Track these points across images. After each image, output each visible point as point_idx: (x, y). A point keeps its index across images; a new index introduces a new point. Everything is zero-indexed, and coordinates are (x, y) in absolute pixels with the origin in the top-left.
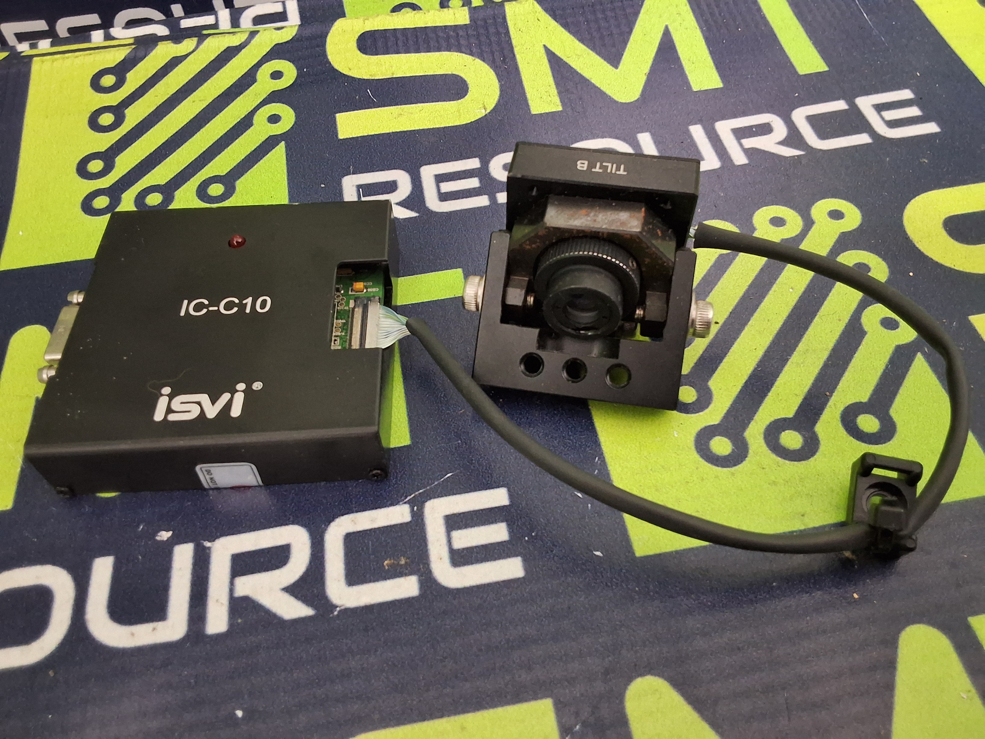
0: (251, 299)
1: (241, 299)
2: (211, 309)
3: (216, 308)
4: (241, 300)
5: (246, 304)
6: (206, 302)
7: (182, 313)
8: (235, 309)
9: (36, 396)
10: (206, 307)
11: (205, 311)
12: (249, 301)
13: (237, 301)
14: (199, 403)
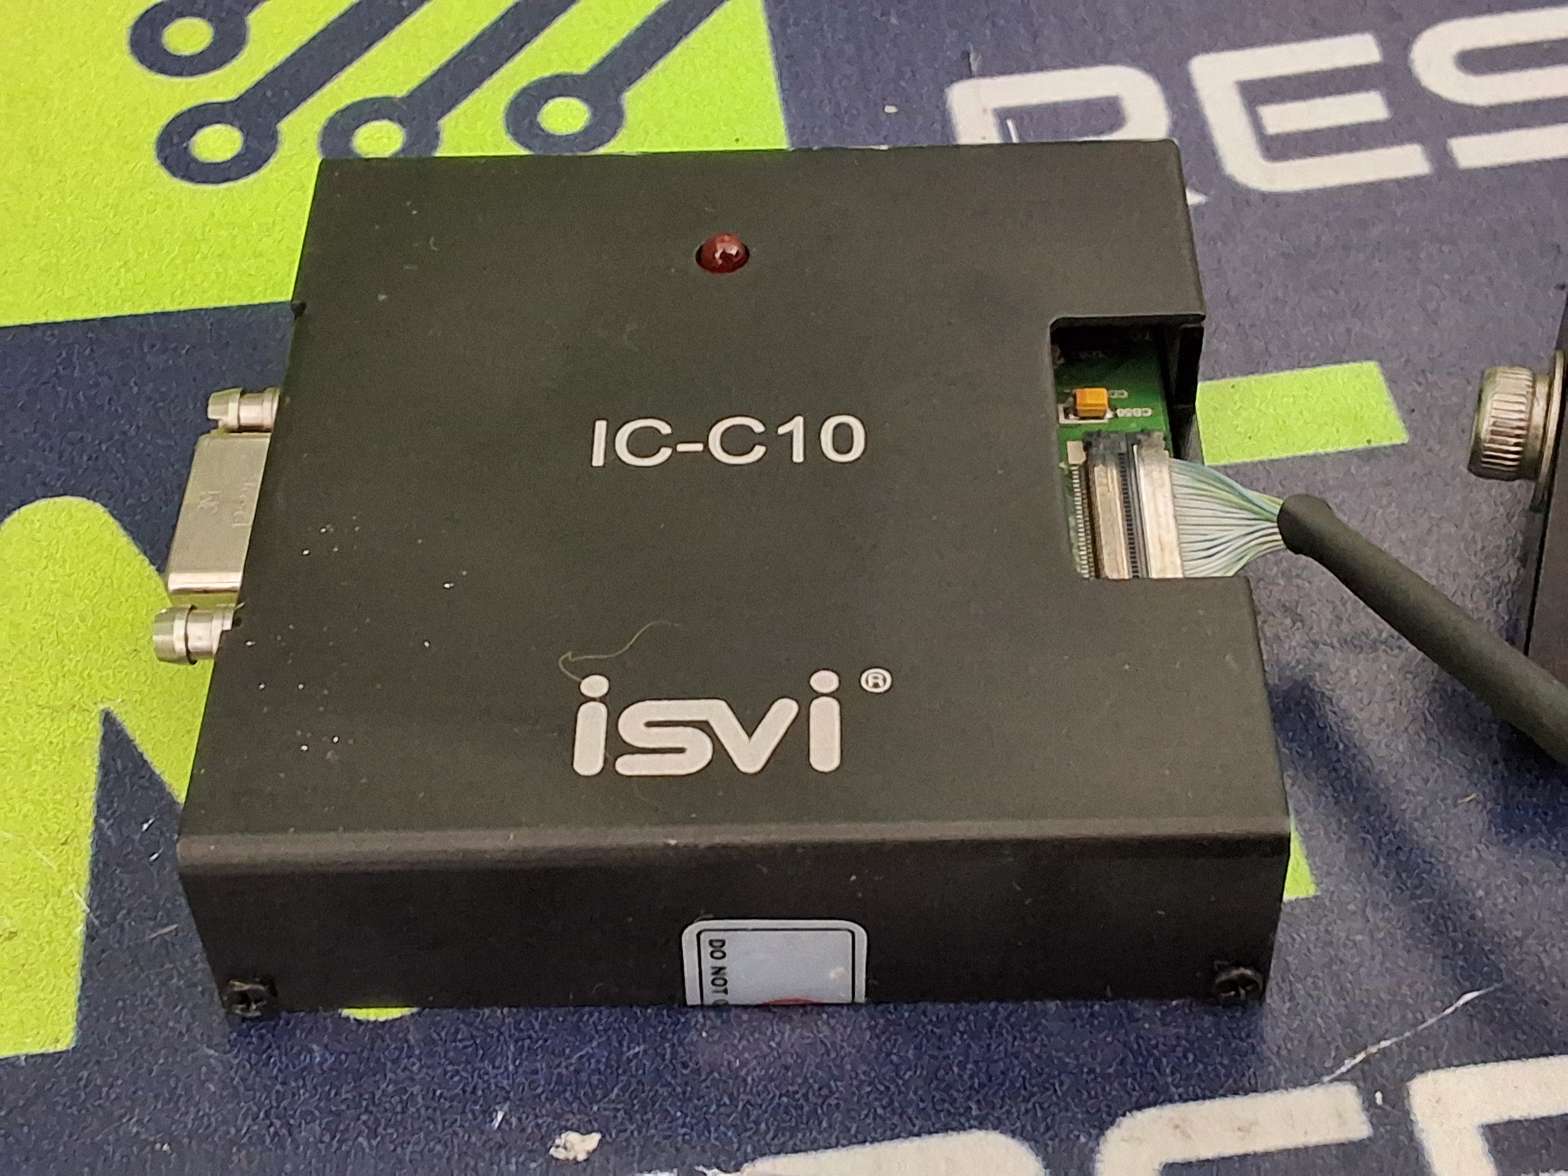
0: (799, 421)
1: (772, 423)
2: (681, 448)
3: (699, 447)
4: (771, 426)
5: (790, 435)
6: (665, 429)
7: (598, 460)
8: (759, 451)
9: (101, 707)
10: (670, 441)
11: (665, 453)
12: (796, 426)
13: (758, 427)
14: (704, 726)
